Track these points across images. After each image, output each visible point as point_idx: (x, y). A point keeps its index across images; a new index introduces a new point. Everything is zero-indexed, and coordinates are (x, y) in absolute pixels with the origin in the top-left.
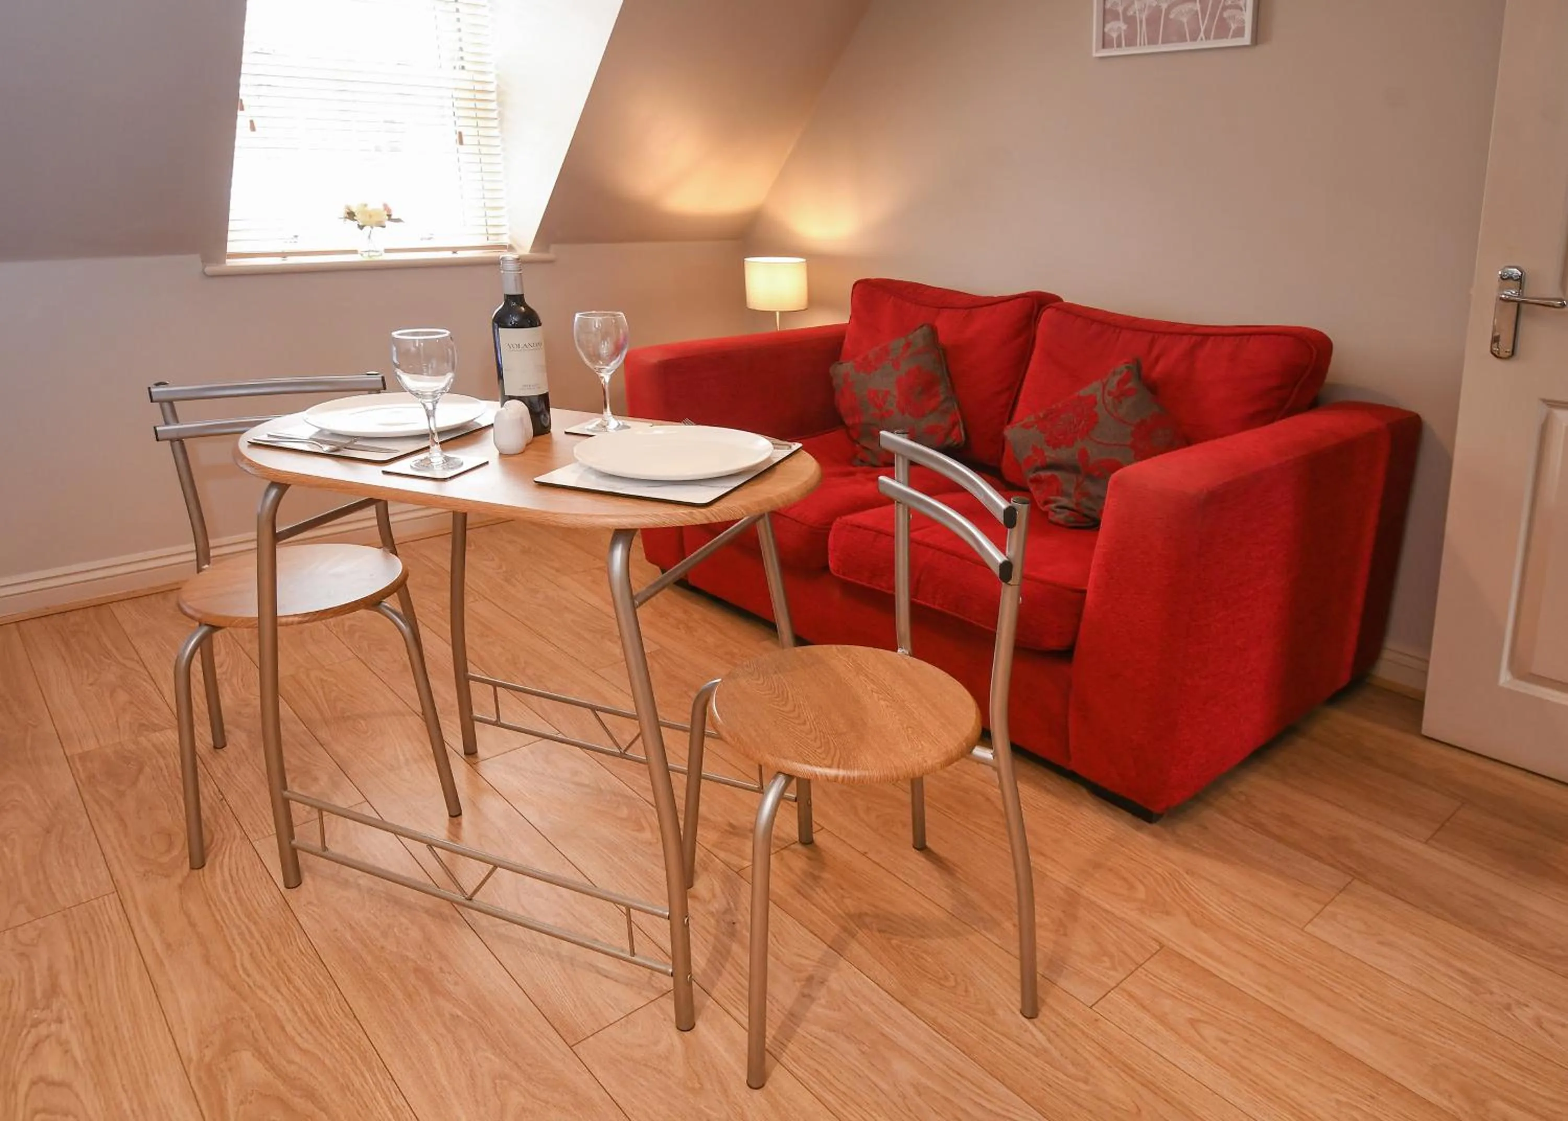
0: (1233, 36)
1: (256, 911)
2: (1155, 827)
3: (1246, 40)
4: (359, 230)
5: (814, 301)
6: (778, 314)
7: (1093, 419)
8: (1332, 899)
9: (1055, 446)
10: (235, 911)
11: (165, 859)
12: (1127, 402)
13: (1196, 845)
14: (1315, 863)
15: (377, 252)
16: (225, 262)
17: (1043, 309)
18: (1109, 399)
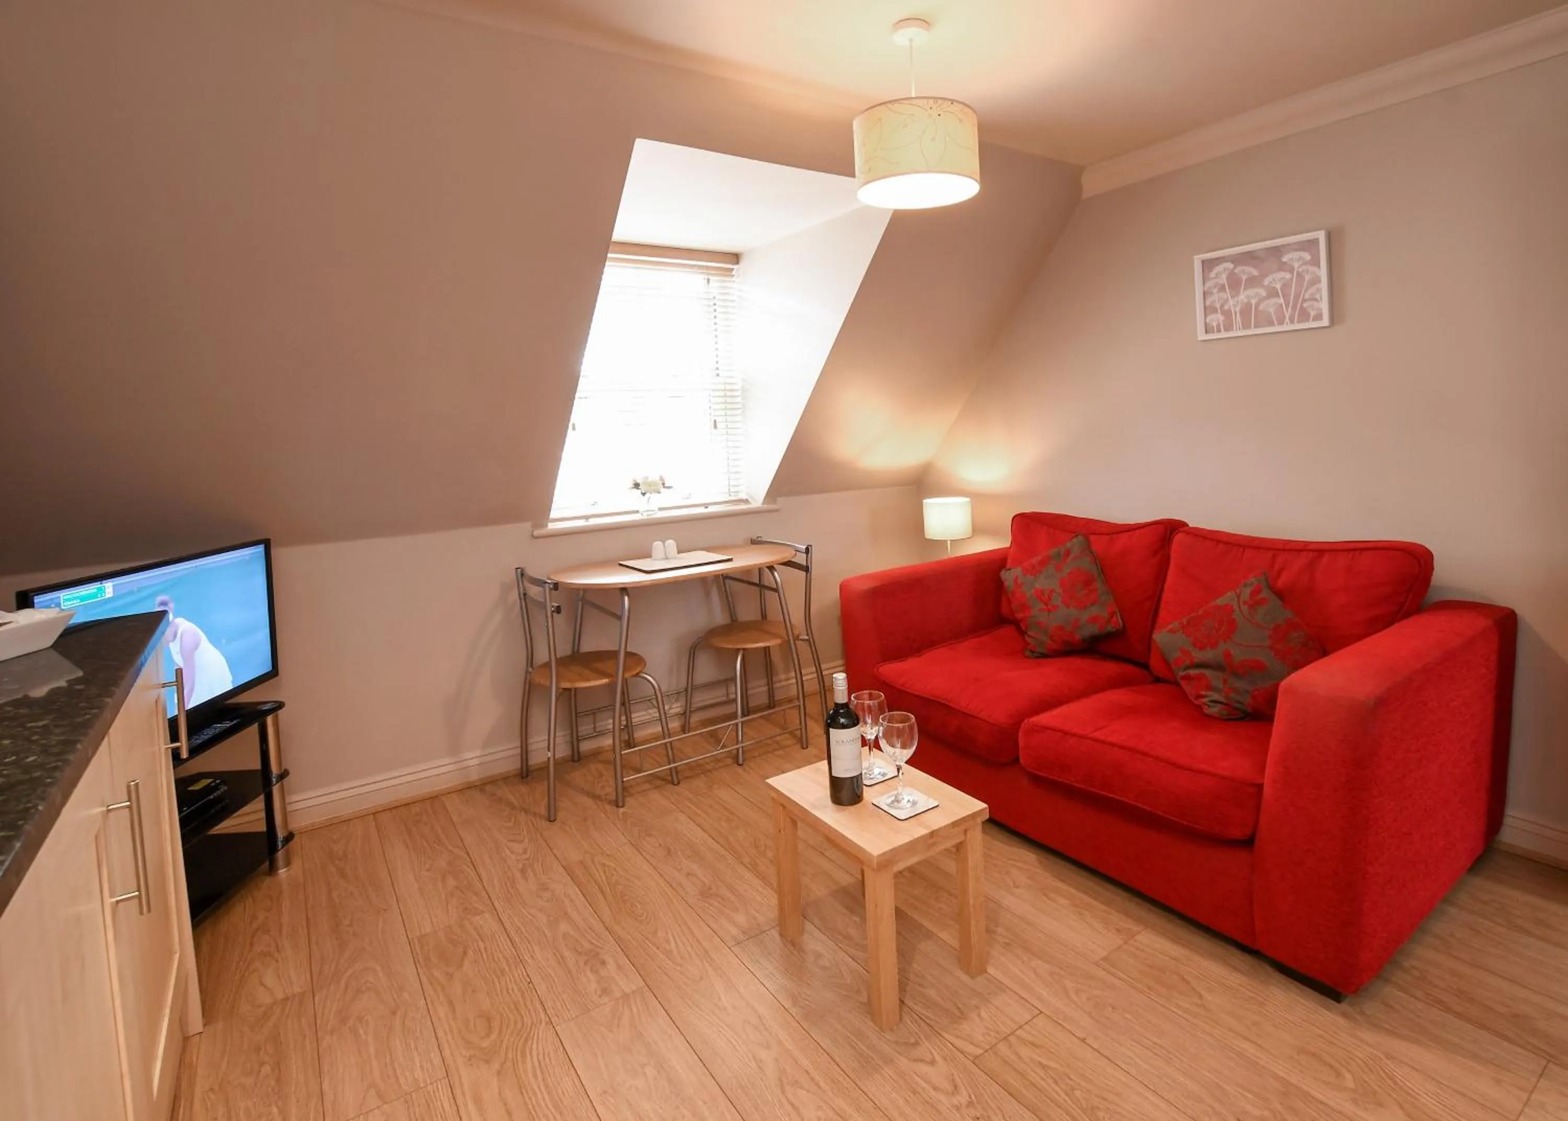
0: (1313, 320)
1: (561, 1100)
2: (1344, 1006)
3: (1325, 322)
4: (641, 496)
5: (977, 530)
6: (949, 542)
7: (1232, 626)
8: (1535, 1087)
9: (1202, 648)
10: (544, 1099)
11: (485, 1044)
12: (1261, 610)
13: (1387, 1026)
14: (1506, 1044)
15: (653, 511)
16: (547, 525)
17: (1174, 533)
18: (1245, 608)
